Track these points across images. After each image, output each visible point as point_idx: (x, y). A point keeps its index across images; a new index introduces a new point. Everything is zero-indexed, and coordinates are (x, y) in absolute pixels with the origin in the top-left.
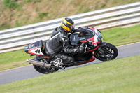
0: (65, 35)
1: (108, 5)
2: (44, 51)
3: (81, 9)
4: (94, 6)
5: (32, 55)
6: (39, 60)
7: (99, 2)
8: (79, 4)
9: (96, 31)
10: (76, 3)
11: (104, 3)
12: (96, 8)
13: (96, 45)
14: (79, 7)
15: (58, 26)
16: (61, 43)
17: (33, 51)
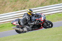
0: (28, 16)
1: (26, 8)
2: (19, 24)
3: (14, 10)
4: (20, 8)
5: (14, 25)
6: (18, 28)
7: (22, 7)
8: (13, 7)
9: (43, 15)
10: (12, 7)
11: (25, 7)
12: (21, 9)
13: (42, 21)
14: (13, 9)
15: (26, 12)
16: (27, 20)
17: (15, 23)
